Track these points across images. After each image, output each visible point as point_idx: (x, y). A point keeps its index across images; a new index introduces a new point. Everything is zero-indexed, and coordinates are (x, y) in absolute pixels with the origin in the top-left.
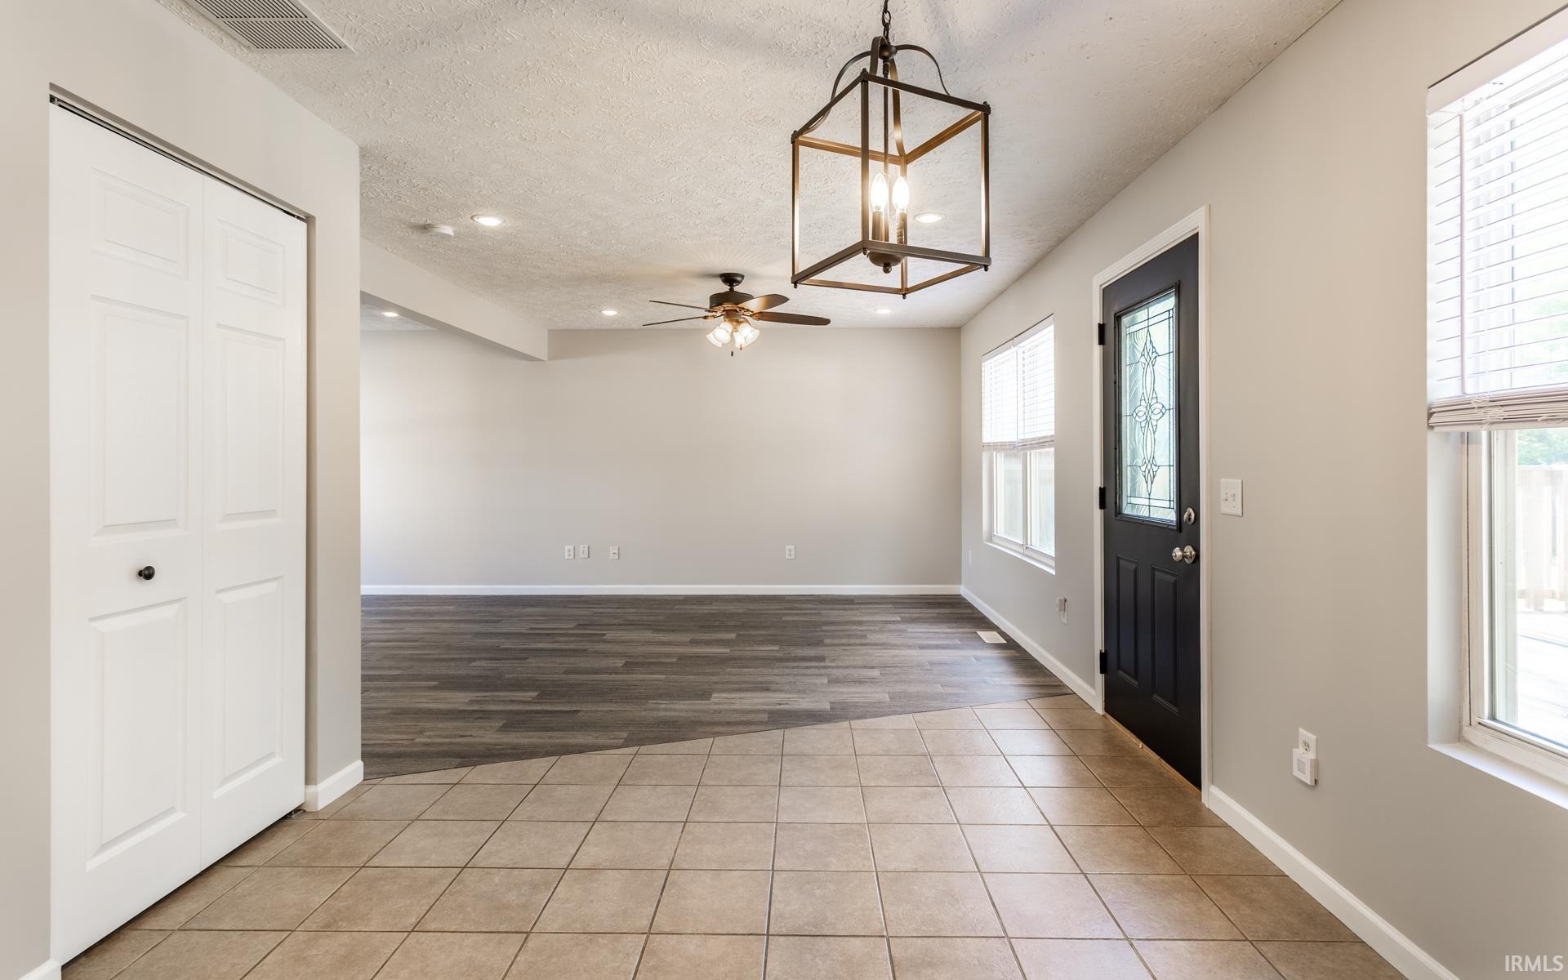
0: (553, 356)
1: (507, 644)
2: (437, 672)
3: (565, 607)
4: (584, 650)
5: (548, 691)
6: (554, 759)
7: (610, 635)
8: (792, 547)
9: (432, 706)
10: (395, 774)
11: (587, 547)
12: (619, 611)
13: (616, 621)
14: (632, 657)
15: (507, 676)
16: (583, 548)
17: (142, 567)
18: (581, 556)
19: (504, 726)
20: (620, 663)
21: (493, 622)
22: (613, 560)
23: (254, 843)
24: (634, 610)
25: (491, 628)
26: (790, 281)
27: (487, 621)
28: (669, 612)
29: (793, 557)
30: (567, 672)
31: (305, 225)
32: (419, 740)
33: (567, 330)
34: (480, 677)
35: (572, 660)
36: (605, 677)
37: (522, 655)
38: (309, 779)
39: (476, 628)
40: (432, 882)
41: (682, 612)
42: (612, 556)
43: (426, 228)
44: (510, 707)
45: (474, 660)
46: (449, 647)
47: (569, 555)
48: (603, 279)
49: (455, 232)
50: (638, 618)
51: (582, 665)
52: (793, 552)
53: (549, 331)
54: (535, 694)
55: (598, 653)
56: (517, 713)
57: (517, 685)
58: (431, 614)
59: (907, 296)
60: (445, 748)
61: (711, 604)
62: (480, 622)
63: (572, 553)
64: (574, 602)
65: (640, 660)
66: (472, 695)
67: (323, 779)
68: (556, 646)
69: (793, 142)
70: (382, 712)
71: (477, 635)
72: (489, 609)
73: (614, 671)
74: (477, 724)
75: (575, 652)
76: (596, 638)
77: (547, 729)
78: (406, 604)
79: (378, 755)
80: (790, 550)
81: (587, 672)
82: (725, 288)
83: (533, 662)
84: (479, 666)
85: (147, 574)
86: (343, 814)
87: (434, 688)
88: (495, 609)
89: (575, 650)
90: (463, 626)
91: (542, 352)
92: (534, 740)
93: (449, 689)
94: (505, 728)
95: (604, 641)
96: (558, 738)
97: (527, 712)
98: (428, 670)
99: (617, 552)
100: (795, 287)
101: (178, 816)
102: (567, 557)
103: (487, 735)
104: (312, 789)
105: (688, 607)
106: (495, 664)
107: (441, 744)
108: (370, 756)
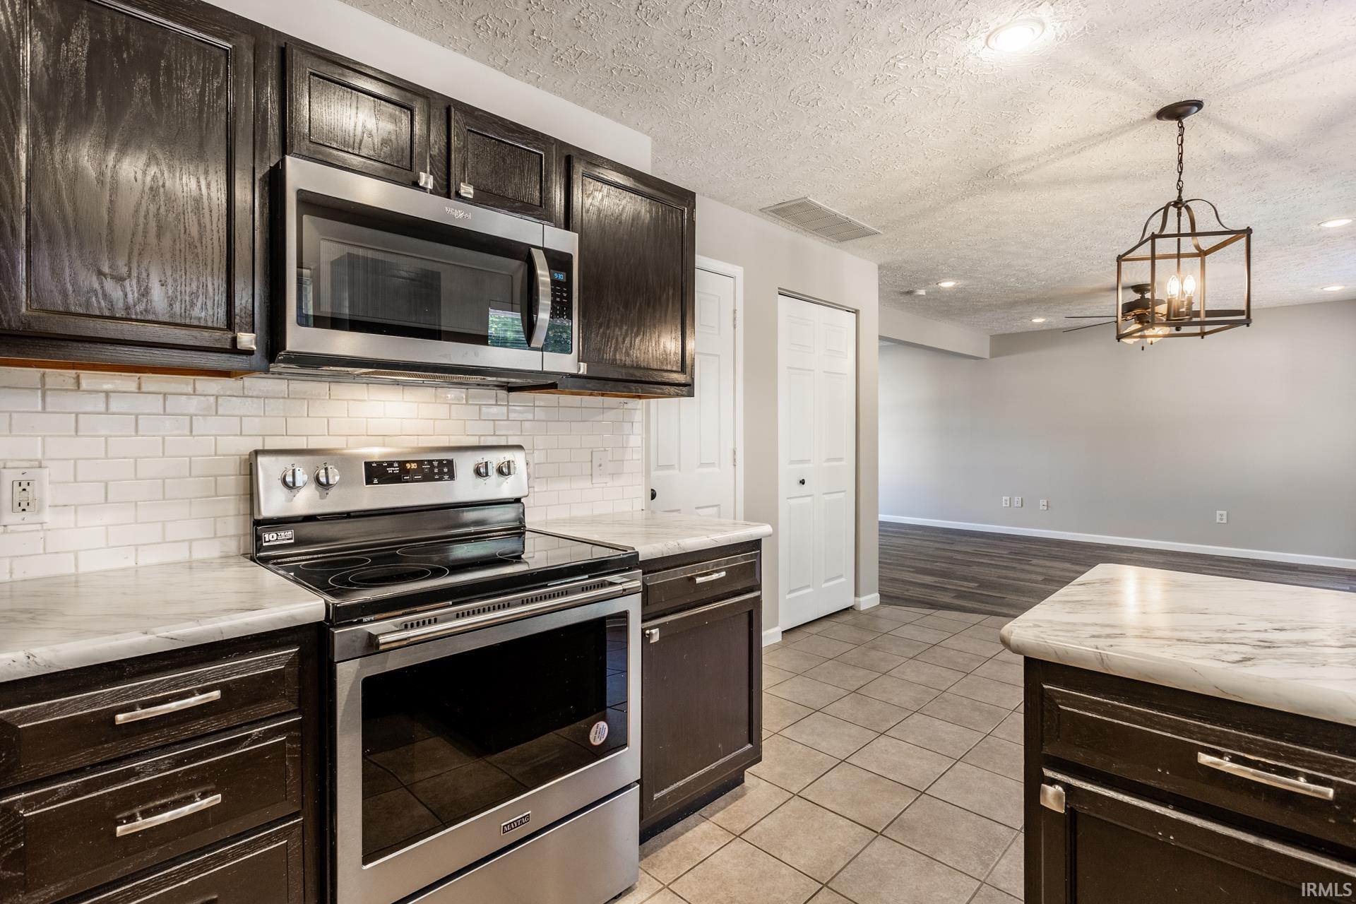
0: (994, 354)
1: (959, 557)
2: (913, 564)
3: (1002, 540)
4: (1014, 568)
5: (982, 585)
6: (987, 616)
7: (1034, 561)
8: (1225, 513)
9: (911, 580)
10: (895, 605)
11: (1020, 498)
12: (1046, 548)
13: (1042, 554)
14: (1051, 576)
15: (958, 573)
16: (1017, 500)
17: (801, 479)
18: (1016, 505)
19: (955, 596)
20: (1040, 578)
21: (949, 543)
22: (1042, 510)
23: (836, 615)
24: (1059, 549)
25: (947, 547)
26: (1115, 338)
27: (944, 543)
28: (1089, 553)
29: (1225, 521)
30: (999, 577)
31: (855, 315)
32: (906, 593)
33: (1005, 334)
34: (941, 571)
35: (1004, 571)
36: (1027, 584)
37: (969, 564)
38: (856, 595)
39: (937, 545)
40: (919, 646)
41: (1102, 555)
42: (1041, 507)
43: (910, 293)
44: (960, 588)
45: (937, 562)
46: (920, 553)
47: (1006, 504)
48: (1029, 302)
49: (926, 292)
50: (1062, 554)
51: (1011, 575)
52: (1225, 517)
53: (991, 336)
54: (976, 585)
55: (1023, 571)
56: (964, 592)
57: (965, 579)
58: (907, 534)
59: (1205, 337)
60: (922, 599)
61: (1132, 553)
62: (939, 542)
63: (1008, 502)
64: (1009, 538)
65: (1057, 579)
66: (937, 579)
67: (863, 596)
68: (993, 562)
69: (1118, 261)
70: (885, 578)
71: (938, 549)
72: (946, 536)
73: (1036, 582)
74: (939, 592)
75: (1006, 568)
76: (1022, 562)
77: (983, 602)
78: (890, 527)
79: (885, 596)
80: (1222, 515)
81: (1014, 579)
82: (1138, 296)
83: (975, 568)
84: (939, 566)
85: (803, 482)
86: (872, 614)
87: (913, 572)
88: (950, 536)
89: (1006, 567)
90: (928, 543)
91: (987, 355)
92: (975, 606)
93: (921, 573)
94: (955, 597)
95: (1031, 564)
96: (989, 607)
97: (970, 592)
98: (908, 563)
99: (1046, 504)
100: (1119, 341)
101: (810, 590)
102: (1004, 505)
103: (946, 598)
104: (857, 599)
105: (1109, 552)
106: (950, 566)
107: (919, 597)
108: (882, 596)
